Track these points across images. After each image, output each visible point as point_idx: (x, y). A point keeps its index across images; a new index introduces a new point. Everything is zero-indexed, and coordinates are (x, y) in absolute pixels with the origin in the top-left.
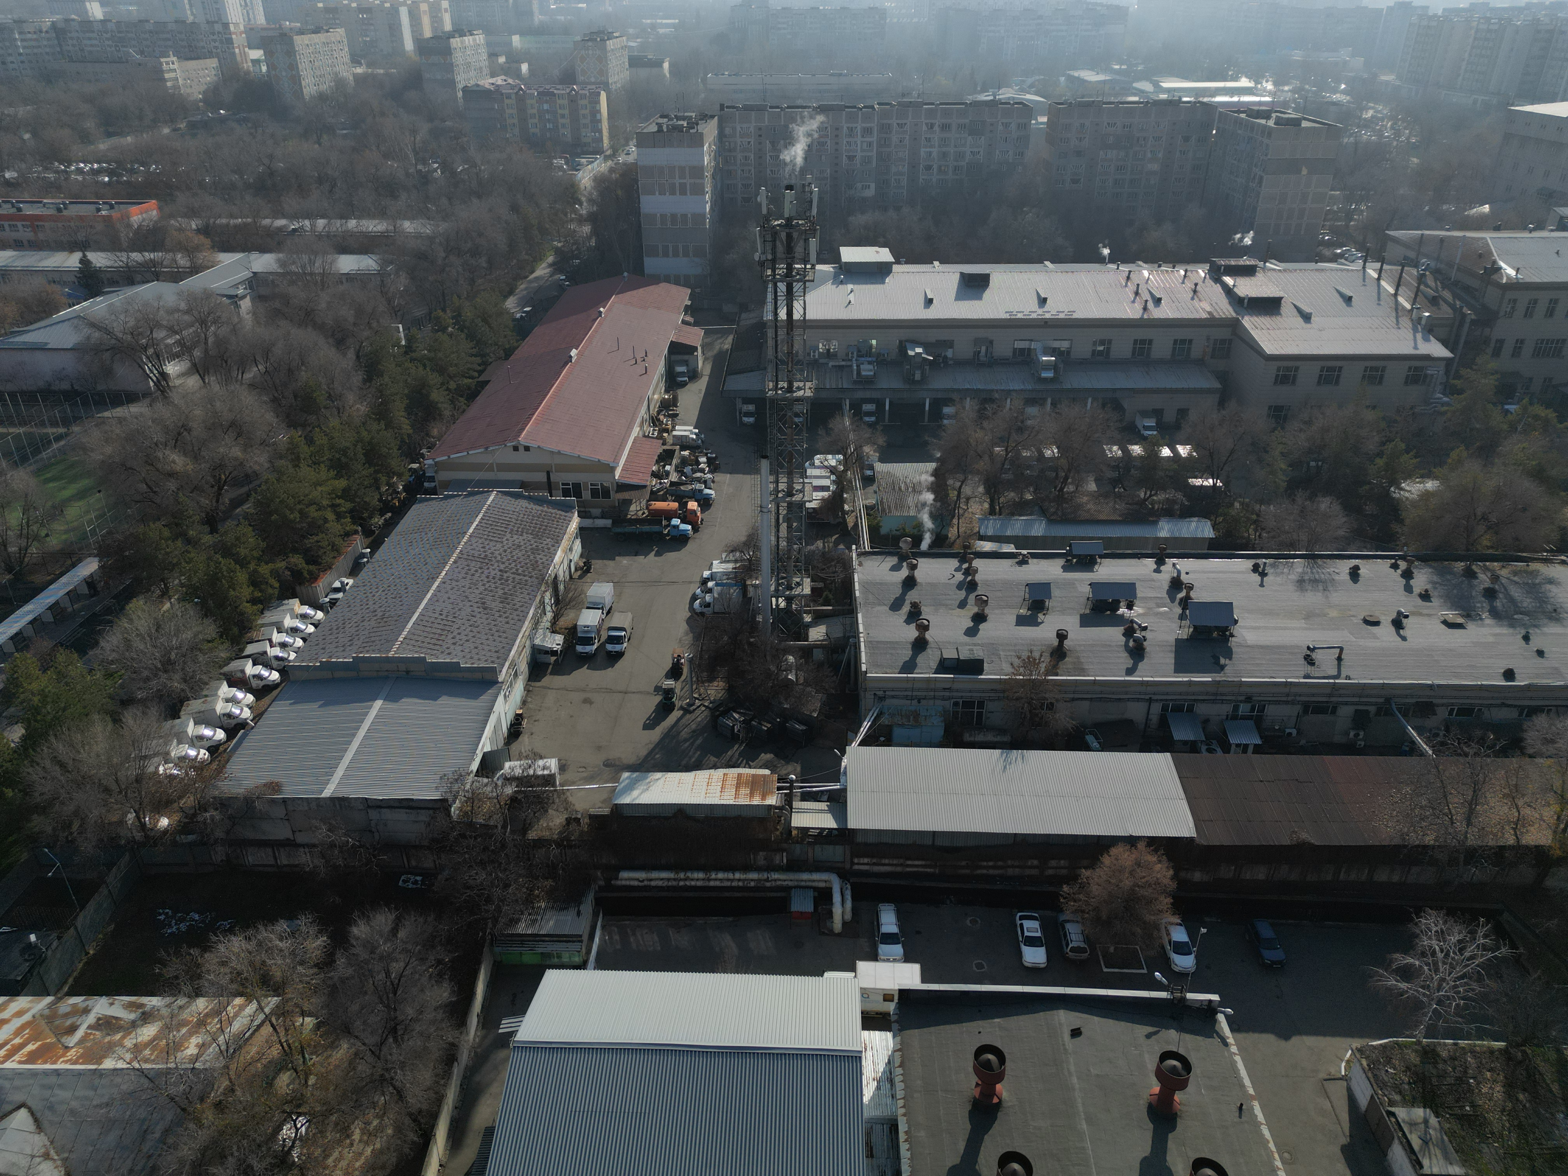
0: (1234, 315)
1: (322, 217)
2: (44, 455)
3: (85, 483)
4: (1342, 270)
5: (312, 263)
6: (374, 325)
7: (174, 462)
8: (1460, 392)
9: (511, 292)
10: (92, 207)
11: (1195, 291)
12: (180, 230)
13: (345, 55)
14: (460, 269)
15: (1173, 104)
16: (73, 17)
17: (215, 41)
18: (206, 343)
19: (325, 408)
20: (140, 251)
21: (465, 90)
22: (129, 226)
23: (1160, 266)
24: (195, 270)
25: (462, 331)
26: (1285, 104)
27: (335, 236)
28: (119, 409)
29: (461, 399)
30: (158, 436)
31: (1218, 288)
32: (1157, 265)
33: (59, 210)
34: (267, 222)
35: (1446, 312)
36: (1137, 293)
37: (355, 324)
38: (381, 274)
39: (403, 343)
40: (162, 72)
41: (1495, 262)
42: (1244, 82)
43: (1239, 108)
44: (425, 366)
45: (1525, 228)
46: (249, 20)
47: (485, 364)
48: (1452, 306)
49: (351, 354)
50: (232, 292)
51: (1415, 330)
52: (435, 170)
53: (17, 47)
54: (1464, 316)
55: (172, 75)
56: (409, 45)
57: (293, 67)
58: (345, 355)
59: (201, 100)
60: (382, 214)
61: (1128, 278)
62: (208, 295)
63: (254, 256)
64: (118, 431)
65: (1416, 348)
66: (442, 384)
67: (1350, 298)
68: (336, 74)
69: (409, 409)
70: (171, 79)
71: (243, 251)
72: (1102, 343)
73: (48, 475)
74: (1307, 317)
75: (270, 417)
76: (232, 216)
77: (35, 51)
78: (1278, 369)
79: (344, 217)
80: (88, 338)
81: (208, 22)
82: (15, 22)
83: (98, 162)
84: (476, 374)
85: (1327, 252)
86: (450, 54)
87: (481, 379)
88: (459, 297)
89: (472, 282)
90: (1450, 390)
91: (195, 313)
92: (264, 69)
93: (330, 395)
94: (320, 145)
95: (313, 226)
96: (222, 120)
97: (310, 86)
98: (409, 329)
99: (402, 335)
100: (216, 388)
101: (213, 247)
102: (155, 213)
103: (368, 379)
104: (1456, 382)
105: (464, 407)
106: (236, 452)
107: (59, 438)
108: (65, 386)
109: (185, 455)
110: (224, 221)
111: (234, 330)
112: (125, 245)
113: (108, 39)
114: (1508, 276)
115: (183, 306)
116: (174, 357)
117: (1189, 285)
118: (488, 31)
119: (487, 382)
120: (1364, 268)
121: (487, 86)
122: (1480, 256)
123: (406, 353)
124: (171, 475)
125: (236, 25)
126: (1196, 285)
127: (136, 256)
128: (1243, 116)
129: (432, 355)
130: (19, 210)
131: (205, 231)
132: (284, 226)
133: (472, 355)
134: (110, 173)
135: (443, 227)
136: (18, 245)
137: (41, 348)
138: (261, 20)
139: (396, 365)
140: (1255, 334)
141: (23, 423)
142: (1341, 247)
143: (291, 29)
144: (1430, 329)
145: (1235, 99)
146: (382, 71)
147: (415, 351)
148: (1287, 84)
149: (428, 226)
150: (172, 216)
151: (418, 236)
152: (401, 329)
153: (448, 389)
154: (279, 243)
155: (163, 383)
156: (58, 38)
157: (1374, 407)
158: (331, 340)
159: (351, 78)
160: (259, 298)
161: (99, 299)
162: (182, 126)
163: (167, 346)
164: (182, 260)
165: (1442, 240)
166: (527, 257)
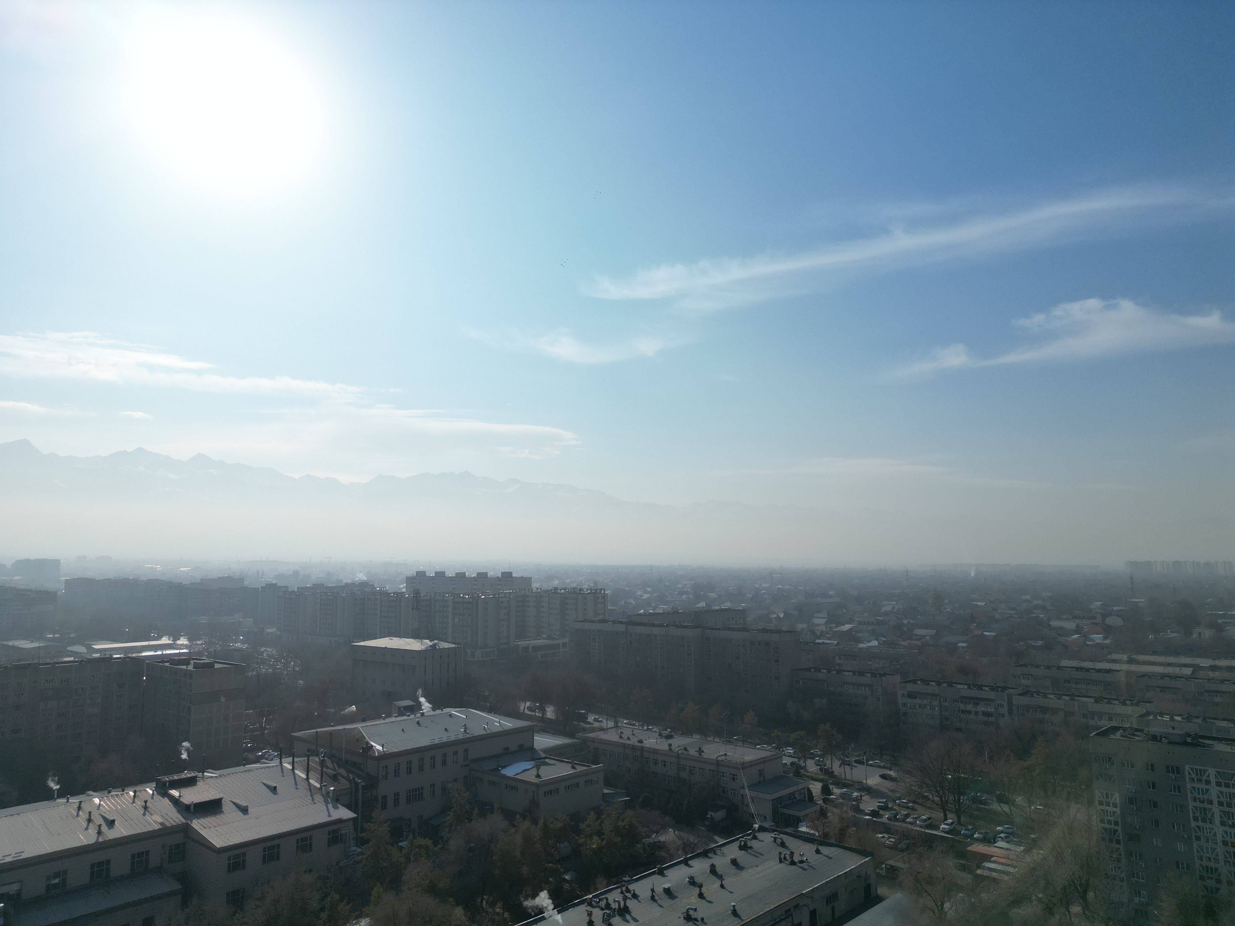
0: (183, 821)
4: (265, 768)
8: (367, 841)
11: (146, 808)
15: (106, 660)
23: (109, 792)
26: (200, 653)
31: (166, 801)
32: (107, 792)
35: (344, 784)
36: (89, 820)
41: (368, 743)
42: (165, 640)
43: (163, 659)
45: (380, 717)
48: (348, 779)
51: (327, 803)
54: (357, 784)
61: (79, 808)
65: (329, 816)
67: (275, 788)
72: (57, 875)
74: (244, 810)
78: (229, 859)
85: (251, 756)
90: (361, 842)
104: (363, 835)
114: (378, 750)
117: (139, 803)
120: (281, 763)
122: (358, 740)
126: (146, 802)
128: (167, 664)
140: (203, 833)
142: (261, 751)
144: (336, 799)
145: (159, 653)
148: (199, 640)
157: (310, 871)
165: (330, 734)
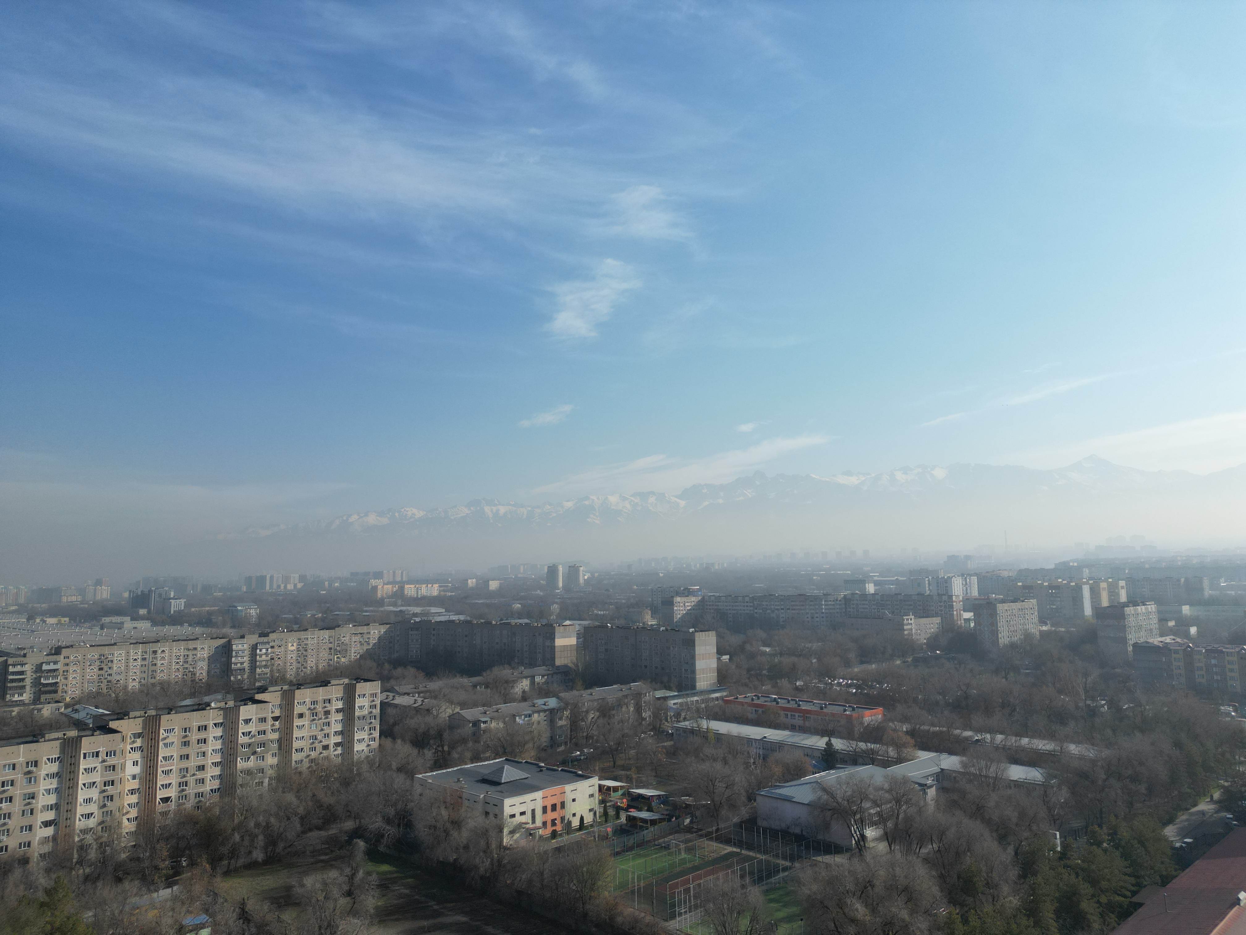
1: (1001, 733)
2: (773, 880)
3: (794, 910)
5: (988, 767)
6: (1034, 827)
7: (857, 910)
9: (1170, 821)
10: (842, 708)
12: (895, 730)
13: (1035, 618)
14: (1119, 791)
16: (857, 592)
17: (941, 606)
18: (897, 818)
19: (983, 893)
20: (865, 742)
21: (1135, 645)
22: (862, 723)
24: (899, 760)
25: (1117, 848)
27: (1009, 749)
28: (828, 857)
29: (1112, 916)
30: (850, 886)
33: (822, 708)
34: (958, 732)
37: (1017, 825)
38: (1045, 786)
39: (1059, 849)
40: (903, 625)
44: (1077, 875)
46: (967, 593)
47: (1139, 886)
49: (1010, 850)
50: (923, 781)
52: (1103, 706)
53: (822, 609)
55: (909, 627)
56: (1088, 611)
57: (994, 624)
58: (1005, 850)
59: (925, 644)
60: (1051, 736)
62: (906, 781)
63: (944, 756)
64: (824, 874)
66: (1093, 896)
68: (1026, 630)
69: (1058, 912)
70: (907, 630)
71: (936, 752)
73: (772, 897)
75: (936, 890)
76: (933, 725)
77: (831, 611)
79: (1019, 735)
80: (819, 799)
81: (939, 595)
82: (824, 595)
83: (852, 680)
84: (1128, 894)
86: (1125, 619)
87: (1135, 899)
88: (1116, 816)
89: (1130, 805)
91: (894, 793)
92: (972, 625)
93: (988, 883)
94: (1007, 679)
95: (993, 739)
96: (938, 657)
97: (1004, 637)
98: (1065, 837)
99: (1058, 842)
100: (898, 855)
101: (915, 746)
102: (880, 716)
103: (1023, 876)
105: (1116, 925)
106: (904, 914)
107: (785, 869)
108: (797, 831)
109: (866, 906)
110: (926, 728)
111: (920, 812)
112: (857, 736)
113: (874, 605)
115: (886, 786)
116: (873, 824)
118: (1159, 601)
119: (1140, 905)
121: (1156, 643)
123: (1060, 859)
124: (853, 921)
125: (957, 596)
127: (862, 745)
129: (1085, 865)
130: (799, 705)
131: (911, 733)
132: (970, 737)
133: (1126, 874)
134: (857, 687)
135: (1106, 753)
136: (793, 728)
137: (788, 800)
138: (975, 593)
139: (1050, 868)
141: (765, 852)
143: (996, 599)
146: (1063, 629)
147: (1069, 859)
149: (1092, 751)
150: (891, 720)
151: (1081, 758)
152: (1058, 836)
153: (1098, 902)
154: (964, 749)
155: (862, 843)
156: (845, 604)
158: (995, 834)
159: (1038, 633)
160: (942, 789)
161: (832, 772)
162: (910, 660)
163: (870, 814)
164: (892, 752)
166: (1189, 791)
